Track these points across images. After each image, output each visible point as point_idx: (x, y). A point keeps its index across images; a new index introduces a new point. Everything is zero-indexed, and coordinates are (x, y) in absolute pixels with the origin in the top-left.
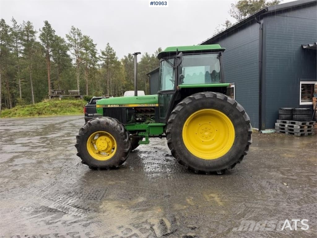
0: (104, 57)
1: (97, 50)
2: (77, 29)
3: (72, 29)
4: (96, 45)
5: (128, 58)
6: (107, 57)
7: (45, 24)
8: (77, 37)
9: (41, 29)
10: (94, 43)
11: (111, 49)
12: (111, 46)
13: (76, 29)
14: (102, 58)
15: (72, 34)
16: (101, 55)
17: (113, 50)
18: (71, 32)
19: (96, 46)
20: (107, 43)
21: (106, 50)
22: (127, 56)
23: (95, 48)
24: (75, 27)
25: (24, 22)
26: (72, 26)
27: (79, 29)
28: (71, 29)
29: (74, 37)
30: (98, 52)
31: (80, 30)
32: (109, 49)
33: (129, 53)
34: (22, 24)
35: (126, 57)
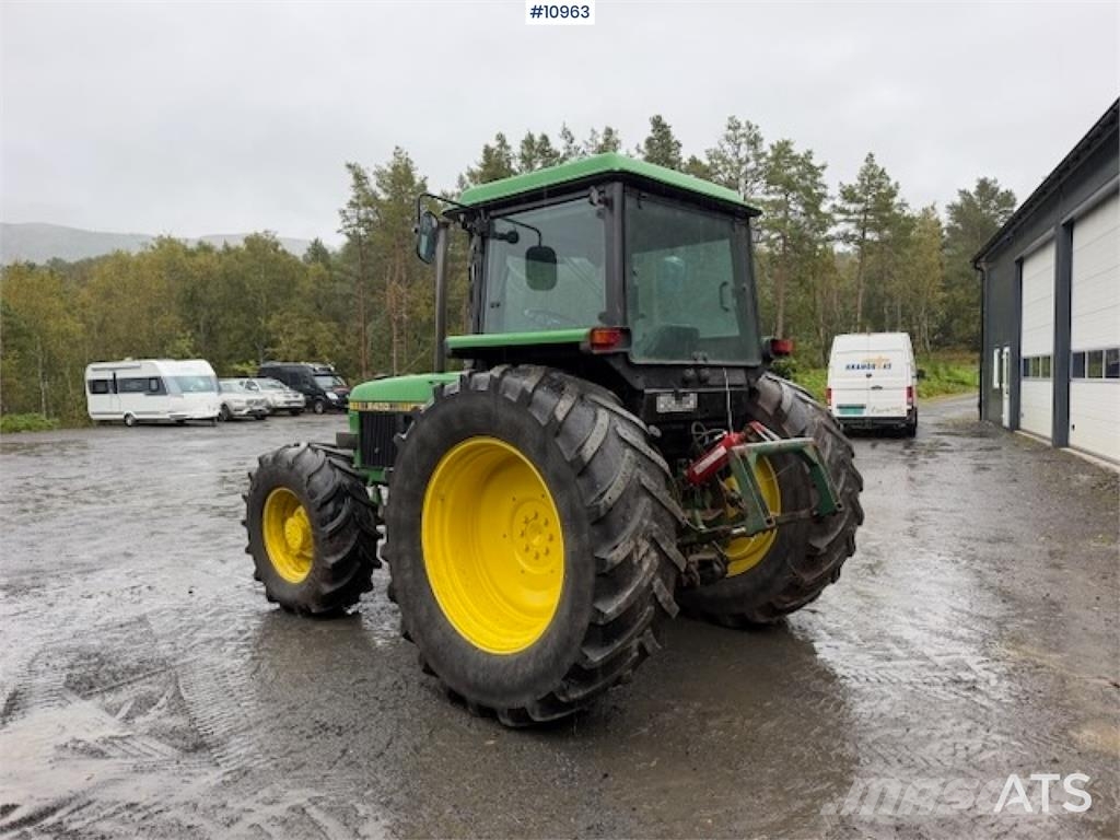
0: (852, 207)
1: (825, 187)
2: (748, 123)
3: (730, 128)
4: (823, 167)
5: (975, 197)
6: (860, 207)
7: (651, 127)
8: (744, 152)
9: (642, 147)
10: (816, 162)
11: (883, 172)
12: (879, 163)
13: (744, 125)
14: (842, 211)
15: (727, 147)
16: (839, 202)
17: (888, 179)
18: (728, 138)
19: (825, 173)
20: (866, 155)
21: (859, 183)
22: (972, 189)
23: (818, 180)
24: (739, 120)
25: (593, 132)
26: (731, 119)
27: (754, 123)
28: (725, 128)
29: (736, 154)
30: (829, 193)
31: (757, 127)
32: (872, 177)
33: (982, 177)
34: (587, 140)
35: (969, 194)
